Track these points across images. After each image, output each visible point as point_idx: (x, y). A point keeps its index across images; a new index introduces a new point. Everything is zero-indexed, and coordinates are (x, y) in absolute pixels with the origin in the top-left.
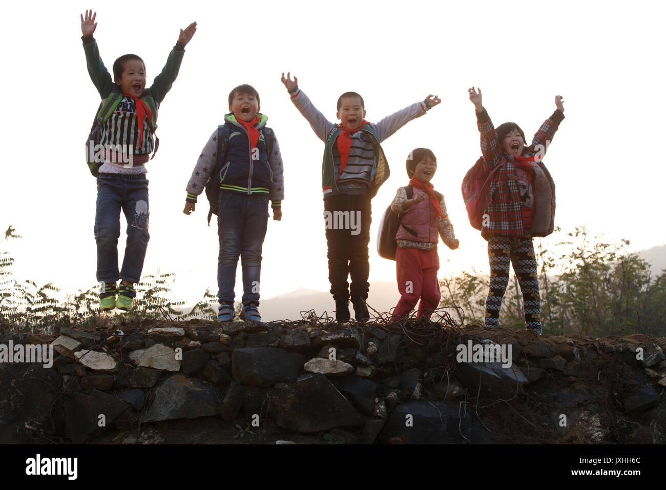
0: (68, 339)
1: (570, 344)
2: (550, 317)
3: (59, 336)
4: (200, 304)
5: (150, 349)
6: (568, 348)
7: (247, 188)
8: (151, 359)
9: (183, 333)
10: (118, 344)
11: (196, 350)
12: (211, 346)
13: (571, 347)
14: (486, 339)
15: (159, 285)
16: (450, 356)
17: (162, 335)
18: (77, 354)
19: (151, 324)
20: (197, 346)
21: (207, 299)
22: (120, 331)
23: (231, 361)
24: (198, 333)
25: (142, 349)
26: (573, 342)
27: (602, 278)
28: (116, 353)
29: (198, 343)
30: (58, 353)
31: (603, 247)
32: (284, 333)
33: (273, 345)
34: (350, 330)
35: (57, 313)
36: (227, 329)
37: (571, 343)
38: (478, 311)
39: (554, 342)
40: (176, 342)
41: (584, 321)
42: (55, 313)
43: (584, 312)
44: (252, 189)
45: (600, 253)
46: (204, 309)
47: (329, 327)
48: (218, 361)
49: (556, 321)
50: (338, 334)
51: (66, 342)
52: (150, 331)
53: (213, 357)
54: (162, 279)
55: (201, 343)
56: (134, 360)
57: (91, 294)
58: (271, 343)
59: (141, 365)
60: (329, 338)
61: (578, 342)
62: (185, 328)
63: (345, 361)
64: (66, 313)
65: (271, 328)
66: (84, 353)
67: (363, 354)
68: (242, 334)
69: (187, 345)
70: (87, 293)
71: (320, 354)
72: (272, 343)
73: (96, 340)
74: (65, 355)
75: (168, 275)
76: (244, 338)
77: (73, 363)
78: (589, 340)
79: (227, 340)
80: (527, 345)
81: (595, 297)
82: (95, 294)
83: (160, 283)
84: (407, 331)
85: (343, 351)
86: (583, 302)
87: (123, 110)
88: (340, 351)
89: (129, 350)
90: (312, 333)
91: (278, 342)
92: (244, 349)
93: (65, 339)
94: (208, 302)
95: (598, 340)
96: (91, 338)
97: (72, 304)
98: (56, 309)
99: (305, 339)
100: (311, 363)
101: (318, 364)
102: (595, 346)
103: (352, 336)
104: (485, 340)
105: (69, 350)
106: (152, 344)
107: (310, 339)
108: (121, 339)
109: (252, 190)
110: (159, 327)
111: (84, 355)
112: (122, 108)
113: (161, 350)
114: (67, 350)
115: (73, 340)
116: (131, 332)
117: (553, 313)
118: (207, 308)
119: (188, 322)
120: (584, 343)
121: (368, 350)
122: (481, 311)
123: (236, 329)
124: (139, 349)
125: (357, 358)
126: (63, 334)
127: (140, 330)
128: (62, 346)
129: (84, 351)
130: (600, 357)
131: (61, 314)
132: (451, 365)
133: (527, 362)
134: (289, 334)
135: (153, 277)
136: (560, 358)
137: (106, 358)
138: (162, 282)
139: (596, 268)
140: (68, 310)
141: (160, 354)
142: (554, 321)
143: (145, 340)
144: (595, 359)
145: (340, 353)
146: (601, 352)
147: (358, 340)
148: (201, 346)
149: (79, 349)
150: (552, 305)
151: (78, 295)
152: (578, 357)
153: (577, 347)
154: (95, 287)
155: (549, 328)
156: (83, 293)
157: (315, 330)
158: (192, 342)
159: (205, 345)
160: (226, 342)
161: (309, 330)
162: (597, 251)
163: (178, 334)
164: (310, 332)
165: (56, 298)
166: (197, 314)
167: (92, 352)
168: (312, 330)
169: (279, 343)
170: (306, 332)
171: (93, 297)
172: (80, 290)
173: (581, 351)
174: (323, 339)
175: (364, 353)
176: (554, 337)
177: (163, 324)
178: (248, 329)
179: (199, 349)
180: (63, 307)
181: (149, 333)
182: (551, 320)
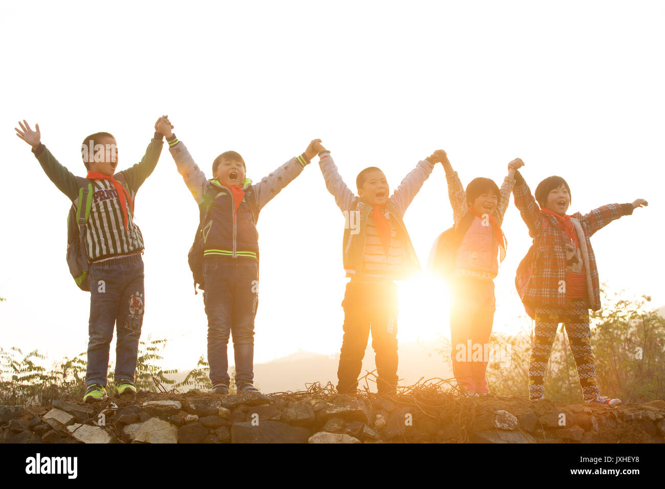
0: (60, 412)
1: (589, 414)
2: (569, 381)
3: (51, 409)
4: (193, 373)
5: (146, 423)
6: (586, 417)
7: (232, 251)
8: (147, 434)
9: (179, 406)
10: (112, 418)
11: (193, 424)
12: (210, 420)
13: (590, 416)
14: (501, 409)
15: (151, 353)
16: (462, 428)
17: (157, 408)
18: (70, 428)
19: (146, 396)
20: (194, 421)
21: (202, 367)
22: (114, 404)
23: (230, 435)
24: (196, 406)
25: (136, 423)
26: (591, 411)
27: (622, 337)
28: (111, 427)
29: (196, 416)
30: (51, 427)
31: (623, 305)
32: (287, 406)
33: (274, 418)
34: (356, 403)
35: (44, 382)
36: (226, 403)
37: (590, 412)
38: (492, 376)
39: (571, 411)
40: (173, 416)
41: (604, 385)
42: (41, 382)
43: (604, 374)
44: (237, 252)
45: (620, 311)
46: (198, 377)
47: (334, 399)
48: (217, 436)
49: (575, 385)
50: (344, 407)
51: (59, 415)
52: (145, 404)
53: (212, 431)
54: (153, 346)
55: (199, 417)
56: (129, 435)
57: (78, 362)
58: (272, 417)
59: (136, 440)
60: (334, 411)
61: (595, 411)
62: (181, 401)
63: (352, 435)
64: (53, 381)
65: (273, 401)
66: (77, 427)
67: (371, 428)
68: (242, 407)
69: (184, 419)
70: (74, 361)
71: (325, 427)
72: (274, 416)
73: (89, 414)
74: (58, 429)
75: (160, 342)
76: (244, 412)
77: (66, 437)
78: (608, 408)
79: (226, 413)
80: (544, 415)
81: (616, 358)
82: (82, 362)
83: (151, 350)
84: (418, 402)
85: (349, 424)
86: (603, 365)
87: (101, 200)
88: (346, 424)
89: (124, 424)
90: (316, 405)
91: (280, 415)
92: (245, 423)
93: (57, 412)
94: (202, 370)
95: (617, 409)
96: (84, 411)
97: (58, 373)
98: (42, 377)
99: (309, 412)
100: (315, 438)
101: (323, 438)
102: (614, 415)
103: (359, 408)
104: (500, 411)
105: (61, 424)
106: (148, 418)
107: (314, 411)
108: (115, 412)
109: (237, 254)
110: (154, 400)
111: (77, 429)
112: (99, 198)
113: (156, 424)
114: (59, 423)
115: (65, 413)
116: (125, 405)
117: (572, 377)
118: (202, 377)
119: (184, 395)
120: (603, 412)
121: (375, 423)
122: (496, 375)
123: (235, 403)
124: (134, 423)
125: (364, 431)
126: (55, 407)
127: (135, 404)
128: (55, 420)
129: (77, 425)
130: (619, 426)
131: (47, 383)
132: (464, 438)
133: (544, 433)
134: (292, 408)
135: (144, 343)
136: (578, 427)
137: (100, 432)
138: (153, 349)
139: (617, 328)
140: (55, 378)
141: (156, 428)
142: (573, 385)
143: (140, 414)
144: (614, 428)
145: (346, 427)
146: (620, 421)
147: (365, 412)
148: (199, 420)
149: (72, 422)
150: (571, 368)
151: (65, 363)
152: (597, 427)
153: (595, 416)
154: (82, 354)
155: (568, 393)
156: (69, 361)
157: (319, 402)
158: (189, 416)
159: (203, 419)
160: (225, 416)
161: (313, 402)
162: (618, 310)
163: (174, 407)
164: (314, 405)
165: (42, 366)
166: (191, 383)
167: (85, 425)
168: (317, 403)
169: (281, 417)
170: (310, 404)
171: (80, 365)
172: (66, 358)
173: (600, 421)
174: (328, 412)
175: (372, 426)
176: (572, 406)
177: (157, 397)
178: (248, 402)
179: (196, 424)
180: (50, 375)
181: (145, 406)
182: (570, 384)
